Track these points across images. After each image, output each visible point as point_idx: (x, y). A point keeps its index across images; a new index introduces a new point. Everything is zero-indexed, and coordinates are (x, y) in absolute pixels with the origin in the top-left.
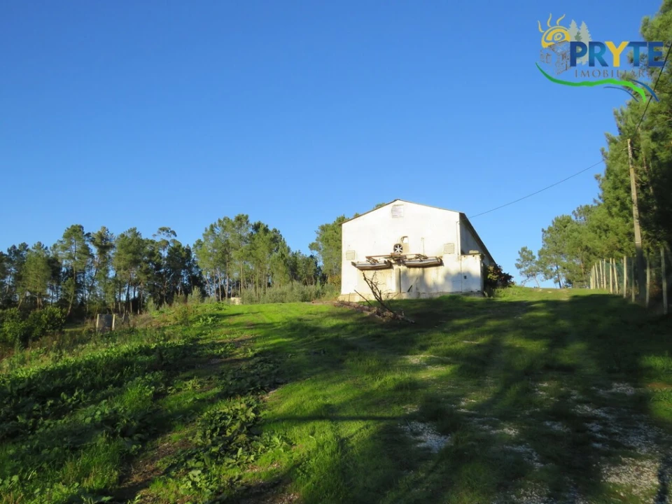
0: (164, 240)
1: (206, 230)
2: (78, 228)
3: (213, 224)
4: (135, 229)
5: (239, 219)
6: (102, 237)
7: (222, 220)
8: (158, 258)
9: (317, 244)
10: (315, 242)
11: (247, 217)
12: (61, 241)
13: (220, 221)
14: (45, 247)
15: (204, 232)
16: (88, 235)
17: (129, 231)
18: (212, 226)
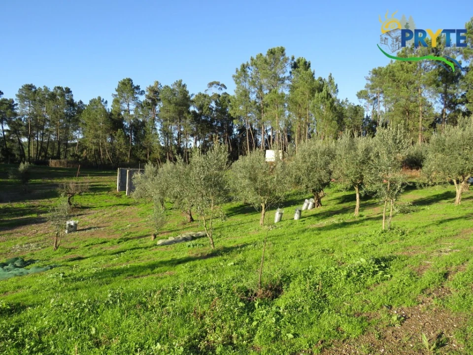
0: (215, 95)
1: (237, 71)
2: (127, 81)
3: (246, 63)
4: (181, 81)
5: (272, 52)
6: (155, 91)
7: (255, 58)
8: (207, 110)
9: (366, 92)
10: (364, 89)
11: (282, 51)
12: (116, 95)
13: (252, 59)
14: (105, 101)
15: (235, 74)
16: (138, 88)
17: (176, 84)
18: (244, 68)
